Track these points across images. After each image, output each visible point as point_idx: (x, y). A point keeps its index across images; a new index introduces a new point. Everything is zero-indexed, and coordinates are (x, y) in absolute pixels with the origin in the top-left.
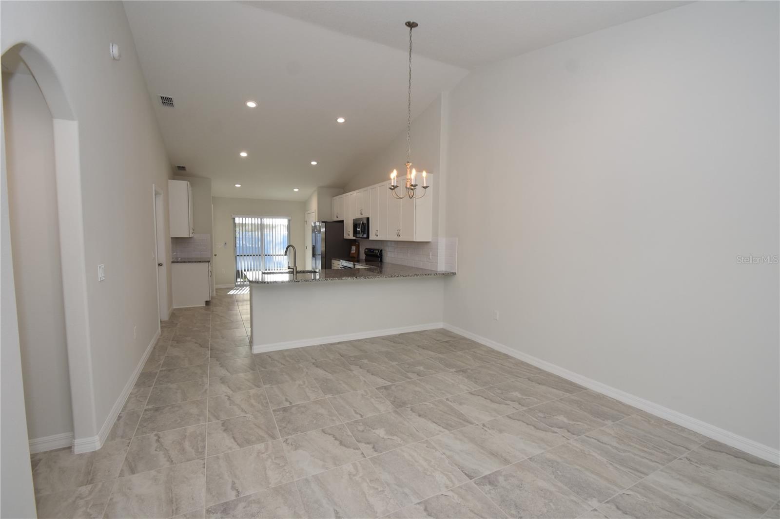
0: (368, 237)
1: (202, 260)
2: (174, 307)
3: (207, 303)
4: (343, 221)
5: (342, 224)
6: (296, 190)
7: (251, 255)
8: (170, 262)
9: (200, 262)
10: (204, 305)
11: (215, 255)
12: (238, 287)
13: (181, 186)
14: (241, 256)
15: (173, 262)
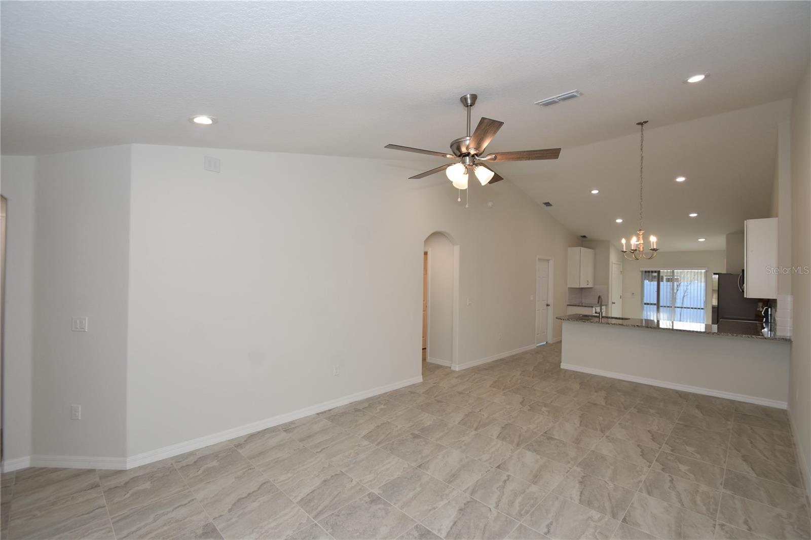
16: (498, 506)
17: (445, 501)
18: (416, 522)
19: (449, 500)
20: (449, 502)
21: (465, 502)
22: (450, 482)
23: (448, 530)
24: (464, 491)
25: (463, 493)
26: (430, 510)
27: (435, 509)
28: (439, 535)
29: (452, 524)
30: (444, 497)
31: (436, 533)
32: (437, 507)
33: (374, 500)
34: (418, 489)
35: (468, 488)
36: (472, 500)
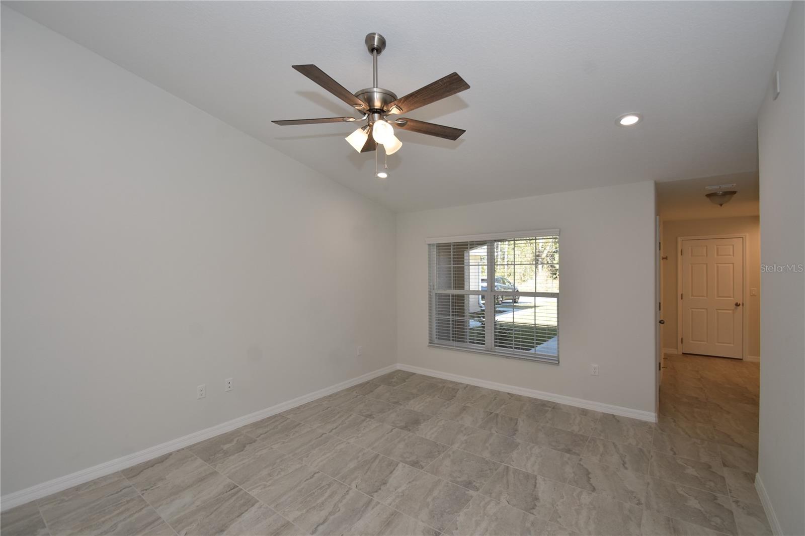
16: (348, 491)
17: (400, 490)
18: (424, 471)
19: (396, 492)
20: (396, 490)
21: (380, 491)
22: (394, 514)
23: (397, 468)
24: (379, 503)
25: (380, 501)
26: (413, 481)
27: (409, 482)
28: (404, 464)
29: (394, 472)
30: (401, 494)
31: (406, 465)
32: (407, 484)
33: (469, 484)
34: (429, 500)
35: (373, 508)
36: (372, 495)
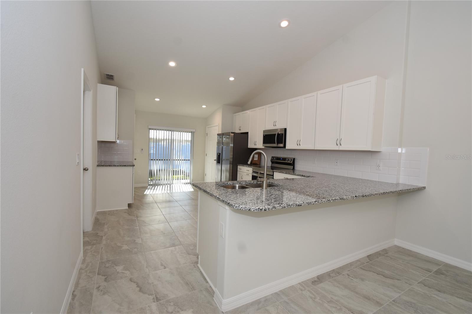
0: (285, 146)
1: (127, 165)
2: (98, 211)
3: (130, 205)
4: (248, 133)
5: (247, 135)
6: (204, 106)
7: (162, 160)
8: (96, 166)
9: (125, 166)
10: (128, 208)
11: (135, 159)
12: (151, 186)
13: (111, 91)
14: (154, 160)
15: (98, 166)
